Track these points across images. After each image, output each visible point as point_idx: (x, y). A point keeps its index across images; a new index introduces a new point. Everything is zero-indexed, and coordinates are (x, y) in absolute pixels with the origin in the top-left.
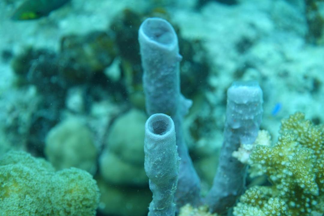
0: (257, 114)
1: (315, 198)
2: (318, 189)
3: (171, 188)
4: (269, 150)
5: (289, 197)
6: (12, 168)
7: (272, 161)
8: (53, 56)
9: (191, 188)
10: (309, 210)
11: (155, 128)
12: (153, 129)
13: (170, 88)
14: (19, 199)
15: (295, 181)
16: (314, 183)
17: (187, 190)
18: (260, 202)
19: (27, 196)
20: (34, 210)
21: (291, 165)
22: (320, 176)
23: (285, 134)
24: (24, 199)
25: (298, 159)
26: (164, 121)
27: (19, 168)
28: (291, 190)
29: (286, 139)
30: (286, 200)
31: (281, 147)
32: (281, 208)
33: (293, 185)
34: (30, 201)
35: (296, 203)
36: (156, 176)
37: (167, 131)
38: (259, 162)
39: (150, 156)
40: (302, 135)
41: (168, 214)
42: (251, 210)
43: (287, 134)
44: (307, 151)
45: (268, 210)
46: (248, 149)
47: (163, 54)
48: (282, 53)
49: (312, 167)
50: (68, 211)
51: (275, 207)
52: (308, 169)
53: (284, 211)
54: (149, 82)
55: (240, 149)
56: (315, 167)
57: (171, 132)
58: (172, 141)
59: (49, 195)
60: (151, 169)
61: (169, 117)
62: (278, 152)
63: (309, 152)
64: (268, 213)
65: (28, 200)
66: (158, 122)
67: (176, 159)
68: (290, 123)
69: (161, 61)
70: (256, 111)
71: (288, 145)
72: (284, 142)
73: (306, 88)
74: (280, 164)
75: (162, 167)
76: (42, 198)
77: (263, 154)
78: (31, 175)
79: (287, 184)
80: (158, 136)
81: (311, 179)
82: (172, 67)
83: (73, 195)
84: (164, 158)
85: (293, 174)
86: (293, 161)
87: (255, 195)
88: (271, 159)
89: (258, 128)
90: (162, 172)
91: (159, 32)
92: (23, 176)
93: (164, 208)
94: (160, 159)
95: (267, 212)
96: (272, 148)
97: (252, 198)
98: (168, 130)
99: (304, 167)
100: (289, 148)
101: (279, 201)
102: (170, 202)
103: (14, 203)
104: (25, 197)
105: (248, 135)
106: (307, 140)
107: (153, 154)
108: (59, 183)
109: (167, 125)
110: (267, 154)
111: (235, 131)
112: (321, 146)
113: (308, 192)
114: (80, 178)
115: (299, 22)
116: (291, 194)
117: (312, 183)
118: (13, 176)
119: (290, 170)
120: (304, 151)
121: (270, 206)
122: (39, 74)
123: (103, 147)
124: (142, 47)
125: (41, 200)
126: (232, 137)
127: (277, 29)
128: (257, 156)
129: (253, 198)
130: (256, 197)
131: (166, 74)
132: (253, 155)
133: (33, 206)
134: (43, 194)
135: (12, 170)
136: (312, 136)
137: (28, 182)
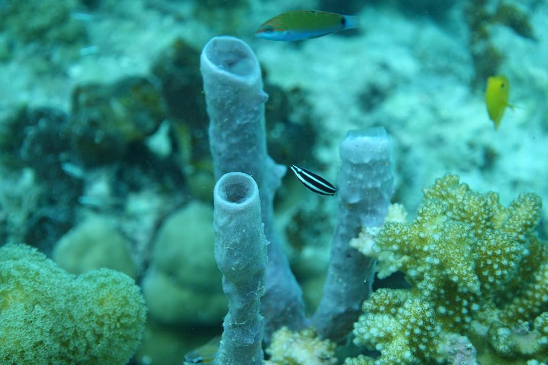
0: (385, 180)
1: (477, 300)
2: (478, 283)
3: (257, 289)
4: (403, 228)
5: (436, 299)
6: (12, 265)
7: (408, 246)
8: (61, 119)
9: (289, 303)
10: (468, 319)
11: (229, 195)
12: (226, 195)
13: (251, 145)
14: (25, 312)
15: (444, 273)
16: (472, 275)
17: (282, 305)
18: (393, 310)
19: (36, 306)
20: (47, 328)
21: (437, 249)
22: (482, 265)
23: (428, 205)
24: (32, 311)
25: (446, 238)
26: (242, 184)
27: (24, 266)
28: (439, 287)
29: (429, 211)
30: (433, 304)
31: (422, 224)
32: (424, 314)
33: (442, 281)
34: (42, 314)
35: (448, 307)
36: (233, 268)
37: (247, 197)
38: (390, 248)
39: (223, 237)
40: (454, 207)
41: (252, 332)
42: (378, 320)
43: (431, 203)
44: (461, 226)
45: (404, 317)
46: (373, 233)
47: (238, 91)
48: (434, 110)
49: (469, 250)
50: (99, 333)
51: (414, 312)
52: (463, 253)
53: (429, 318)
54: (218, 136)
55: (361, 235)
56: (473, 251)
57: (253, 198)
58: (255, 212)
59: (69, 307)
60: (224, 257)
61: (250, 177)
62: (417, 232)
63: (463, 228)
64: (404, 322)
65: (38, 311)
66: (233, 186)
67: (263, 242)
68: (435, 191)
69: (235, 102)
70: (385, 174)
71: (433, 221)
72: (427, 216)
73: (473, 163)
74: (421, 250)
75: (241, 253)
76: (59, 311)
77: (394, 235)
78: (41, 275)
79: (433, 279)
80: (234, 205)
81: (468, 267)
82: (253, 111)
83: (105, 308)
84: (244, 240)
85: (441, 261)
86: (440, 242)
87: (385, 299)
88: (407, 243)
89: (389, 202)
90: (241, 262)
91: (231, 58)
92: (30, 277)
93: (246, 321)
94: (238, 240)
95: (402, 321)
96: (409, 226)
97: (381, 305)
98: (250, 196)
99: (457, 251)
100: (434, 225)
101: (421, 304)
102: (255, 312)
103: (18, 316)
104: (34, 308)
105: (373, 212)
106: (463, 215)
107: (227, 233)
108: (83, 289)
109: (247, 190)
110: (401, 235)
111: (354, 207)
112: (484, 222)
113: (465, 290)
114: (115, 282)
115: (461, 61)
116: (439, 294)
117: (469, 274)
118: (14, 277)
119: (435, 256)
120: (456, 225)
121: (407, 311)
122: (38, 149)
123: (146, 265)
124: (207, 81)
125: (57, 314)
126: (349, 217)
127: (424, 72)
128: (386, 239)
129: (383, 304)
130: (387, 302)
131: (245, 122)
132: (381, 238)
133: (46, 321)
134: (61, 304)
135: (13, 268)
136: (470, 207)
137: (37, 285)
